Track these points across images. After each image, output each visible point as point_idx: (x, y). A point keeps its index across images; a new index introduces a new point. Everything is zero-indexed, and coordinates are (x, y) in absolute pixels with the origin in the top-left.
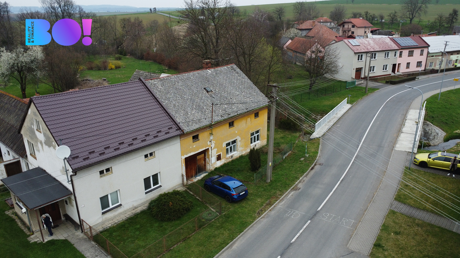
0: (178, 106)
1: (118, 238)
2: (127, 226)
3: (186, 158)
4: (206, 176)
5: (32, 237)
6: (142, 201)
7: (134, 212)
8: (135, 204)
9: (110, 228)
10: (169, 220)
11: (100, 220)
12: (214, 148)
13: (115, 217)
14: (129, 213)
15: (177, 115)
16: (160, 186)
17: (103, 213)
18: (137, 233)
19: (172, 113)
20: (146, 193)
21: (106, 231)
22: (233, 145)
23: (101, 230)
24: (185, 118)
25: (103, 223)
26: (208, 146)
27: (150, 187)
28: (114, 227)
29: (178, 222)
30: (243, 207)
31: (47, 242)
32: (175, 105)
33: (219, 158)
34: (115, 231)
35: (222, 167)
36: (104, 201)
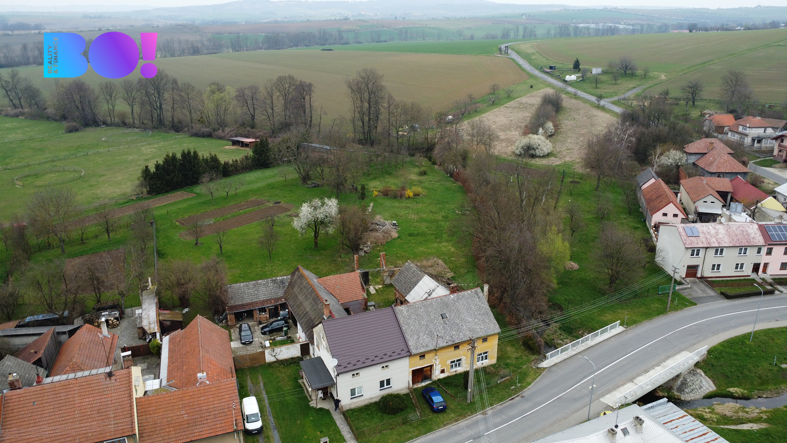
0: (414, 331)
1: (356, 417)
2: (363, 410)
3: (413, 370)
4: (430, 383)
5: (311, 402)
6: (377, 395)
7: (370, 401)
8: (372, 396)
9: (354, 409)
10: (388, 413)
11: (349, 403)
12: (438, 364)
13: (358, 402)
14: (367, 401)
15: (411, 339)
16: (391, 387)
17: (351, 399)
18: (367, 416)
19: (407, 336)
20: (380, 390)
21: (351, 410)
22: (457, 363)
23: (348, 408)
24: (416, 342)
25: (350, 404)
26: (433, 362)
27: (384, 386)
28: (356, 409)
29: (393, 416)
30: (438, 417)
31: (319, 408)
32: (412, 330)
33: (443, 371)
34: (355, 412)
35: (444, 379)
36: (353, 392)
